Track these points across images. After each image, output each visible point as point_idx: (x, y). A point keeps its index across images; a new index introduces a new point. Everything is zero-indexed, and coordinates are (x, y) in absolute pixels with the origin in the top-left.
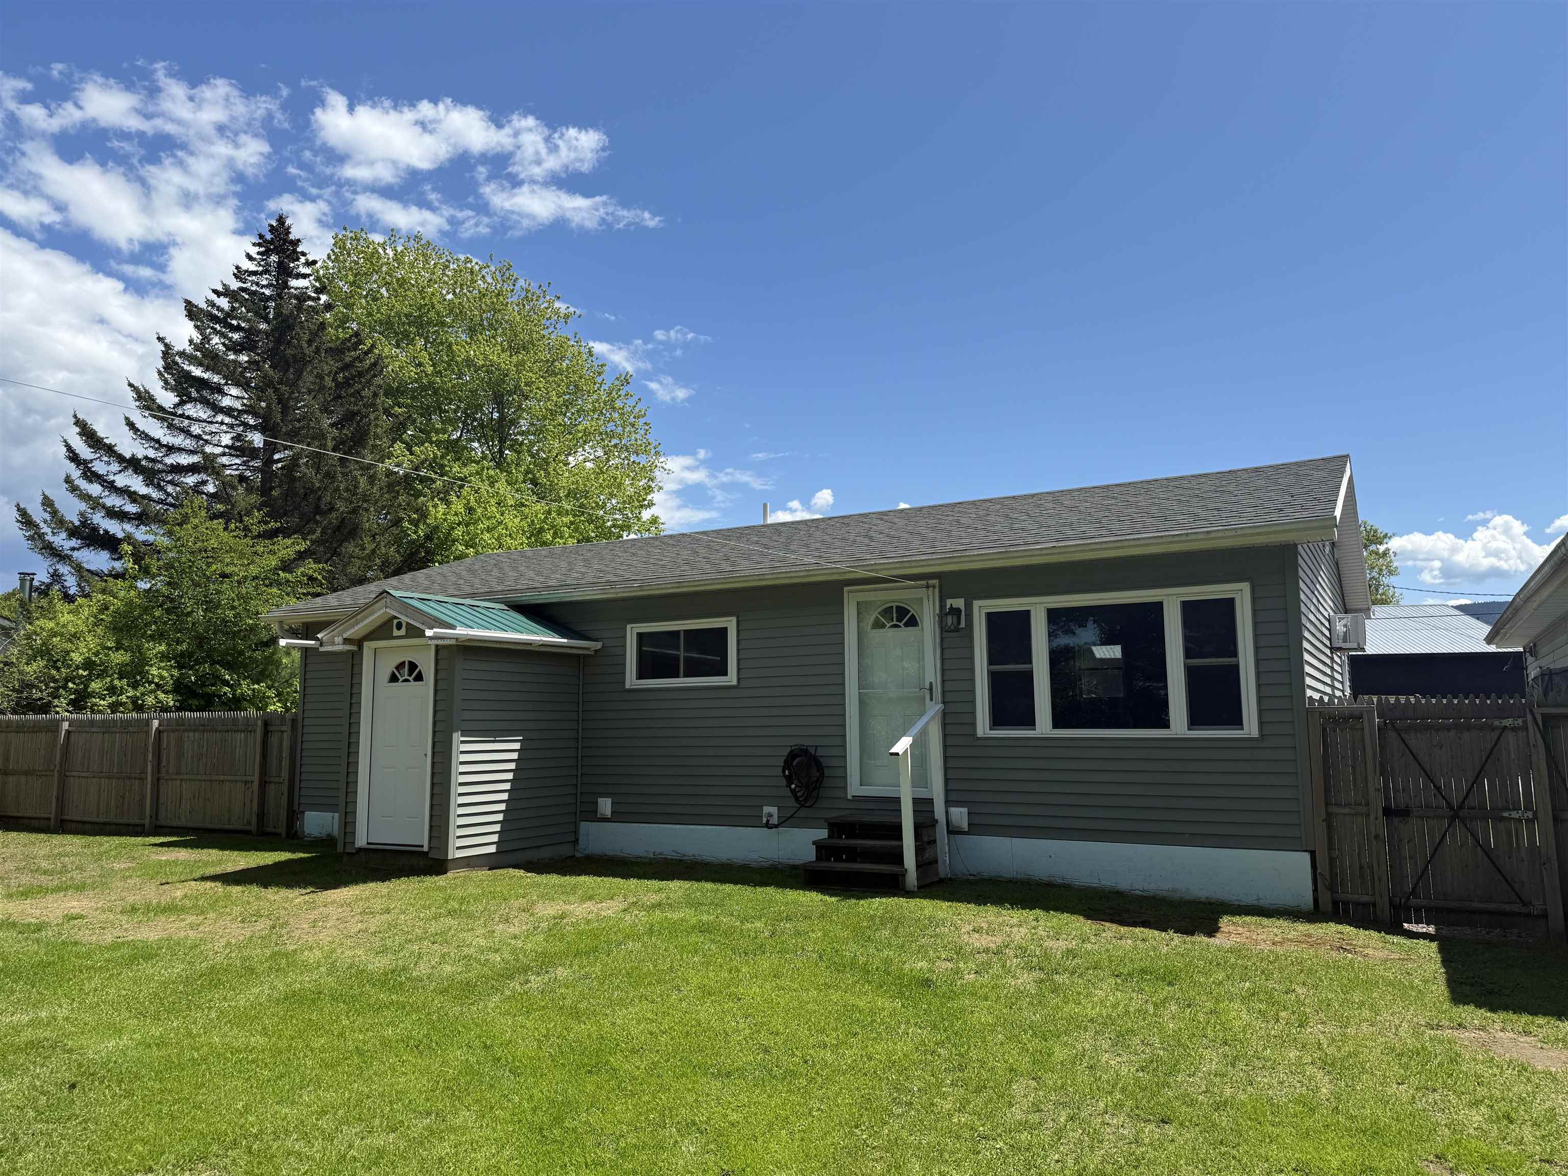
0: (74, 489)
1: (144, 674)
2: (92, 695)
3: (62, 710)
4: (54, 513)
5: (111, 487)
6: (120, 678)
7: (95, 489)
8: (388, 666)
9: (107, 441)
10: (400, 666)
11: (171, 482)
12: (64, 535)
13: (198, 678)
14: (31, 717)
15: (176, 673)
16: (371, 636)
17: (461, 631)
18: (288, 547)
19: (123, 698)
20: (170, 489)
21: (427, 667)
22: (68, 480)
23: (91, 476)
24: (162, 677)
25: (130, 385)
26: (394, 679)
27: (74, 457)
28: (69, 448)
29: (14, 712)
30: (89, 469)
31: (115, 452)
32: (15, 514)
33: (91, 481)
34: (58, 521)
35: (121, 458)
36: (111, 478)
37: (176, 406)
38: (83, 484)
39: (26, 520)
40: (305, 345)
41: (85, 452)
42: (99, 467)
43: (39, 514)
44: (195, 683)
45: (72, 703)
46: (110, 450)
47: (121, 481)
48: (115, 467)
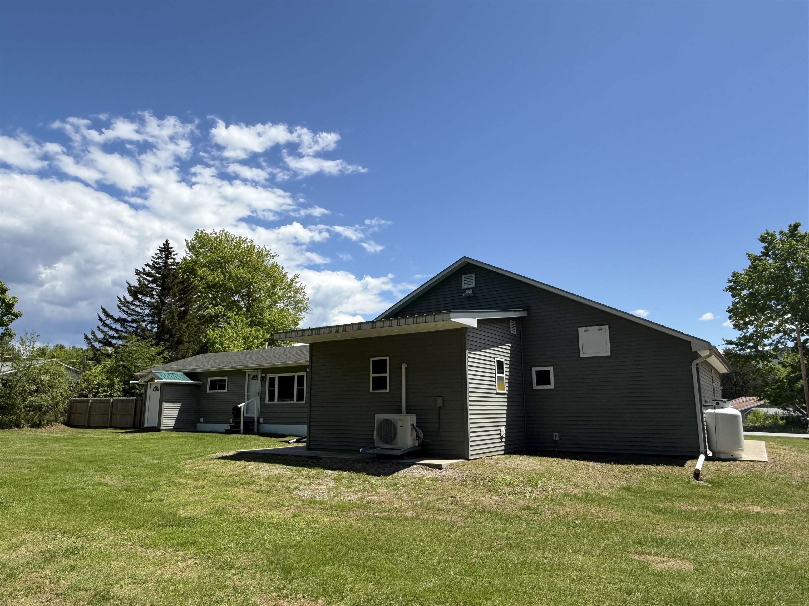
0: (99, 329)
1: (114, 387)
2: (99, 392)
3: (91, 398)
4: (95, 336)
5: (111, 328)
6: (107, 388)
7: (106, 329)
8: (153, 387)
9: (110, 314)
10: (155, 387)
11: (130, 326)
12: (97, 343)
13: (130, 388)
14: (83, 398)
15: (123, 386)
16: (149, 381)
17: (164, 380)
18: (160, 348)
19: (108, 394)
20: (128, 328)
21: (159, 388)
22: (98, 327)
23: (105, 325)
24: (119, 388)
25: (118, 297)
26: (154, 390)
27: (100, 319)
28: (99, 317)
29: (79, 397)
30: (105, 323)
31: (113, 317)
32: (84, 336)
33: (105, 327)
34: (96, 339)
35: (114, 319)
36: (111, 325)
37: (133, 301)
38: (102, 328)
39: (87, 338)
40: (170, 284)
41: (104, 318)
42: (108, 322)
43: (90, 336)
44: (128, 389)
45: (93, 395)
46: (111, 317)
47: (114, 326)
48: (113, 322)
